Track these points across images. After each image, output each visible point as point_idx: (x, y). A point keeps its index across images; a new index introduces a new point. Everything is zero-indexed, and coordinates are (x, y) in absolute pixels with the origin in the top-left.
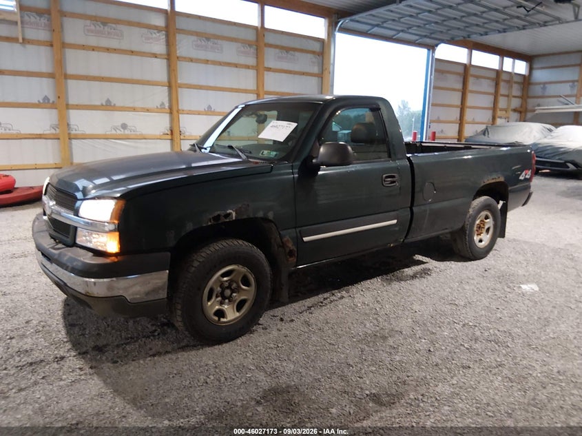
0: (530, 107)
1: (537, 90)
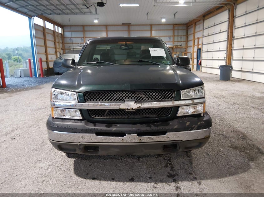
0: (66, 48)
1: (68, 40)
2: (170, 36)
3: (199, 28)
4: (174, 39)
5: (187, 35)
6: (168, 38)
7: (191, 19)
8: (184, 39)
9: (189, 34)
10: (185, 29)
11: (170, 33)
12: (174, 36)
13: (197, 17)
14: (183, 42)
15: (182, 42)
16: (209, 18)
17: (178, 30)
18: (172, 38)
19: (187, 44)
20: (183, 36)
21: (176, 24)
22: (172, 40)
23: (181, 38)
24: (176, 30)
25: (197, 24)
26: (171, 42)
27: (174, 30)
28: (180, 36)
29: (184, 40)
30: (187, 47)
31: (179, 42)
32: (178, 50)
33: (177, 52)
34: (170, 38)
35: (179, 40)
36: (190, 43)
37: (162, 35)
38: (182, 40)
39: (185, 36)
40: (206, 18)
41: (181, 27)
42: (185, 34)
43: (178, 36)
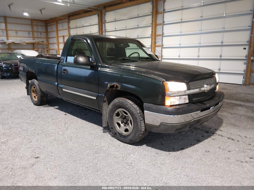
2: (29, 31)
3: (63, 26)
4: (33, 35)
5: (47, 32)
6: (27, 33)
7: (53, 17)
8: (44, 35)
9: (49, 31)
10: (44, 26)
11: (29, 28)
12: (33, 31)
13: (61, 16)
14: (44, 38)
15: (42, 38)
16: (76, 19)
17: (37, 25)
18: (31, 33)
19: (48, 41)
20: (43, 32)
21: (34, 20)
22: (31, 35)
23: (41, 34)
24: (35, 25)
25: (59, 22)
26: (31, 37)
27: (32, 25)
28: (39, 32)
29: (45, 37)
30: (48, 44)
31: (39, 38)
32: (40, 46)
33: (38, 49)
34: (29, 33)
35: (40, 36)
36: (51, 41)
37: (19, 30)
38: (42, 36)
39: (44, 32)
40: (72, 18)
41: (39, 24)
42: (44, 30)
43: (37, 32)
